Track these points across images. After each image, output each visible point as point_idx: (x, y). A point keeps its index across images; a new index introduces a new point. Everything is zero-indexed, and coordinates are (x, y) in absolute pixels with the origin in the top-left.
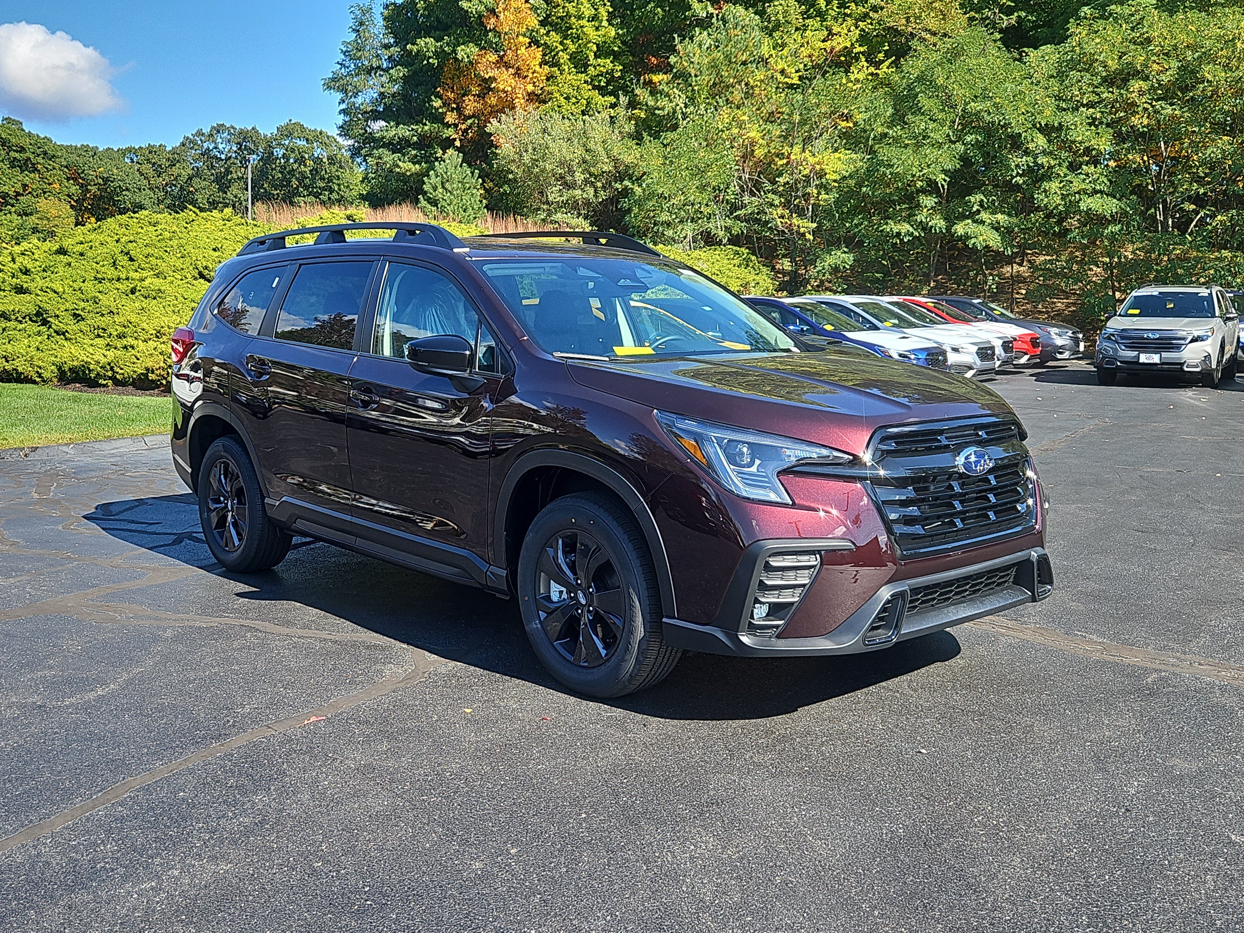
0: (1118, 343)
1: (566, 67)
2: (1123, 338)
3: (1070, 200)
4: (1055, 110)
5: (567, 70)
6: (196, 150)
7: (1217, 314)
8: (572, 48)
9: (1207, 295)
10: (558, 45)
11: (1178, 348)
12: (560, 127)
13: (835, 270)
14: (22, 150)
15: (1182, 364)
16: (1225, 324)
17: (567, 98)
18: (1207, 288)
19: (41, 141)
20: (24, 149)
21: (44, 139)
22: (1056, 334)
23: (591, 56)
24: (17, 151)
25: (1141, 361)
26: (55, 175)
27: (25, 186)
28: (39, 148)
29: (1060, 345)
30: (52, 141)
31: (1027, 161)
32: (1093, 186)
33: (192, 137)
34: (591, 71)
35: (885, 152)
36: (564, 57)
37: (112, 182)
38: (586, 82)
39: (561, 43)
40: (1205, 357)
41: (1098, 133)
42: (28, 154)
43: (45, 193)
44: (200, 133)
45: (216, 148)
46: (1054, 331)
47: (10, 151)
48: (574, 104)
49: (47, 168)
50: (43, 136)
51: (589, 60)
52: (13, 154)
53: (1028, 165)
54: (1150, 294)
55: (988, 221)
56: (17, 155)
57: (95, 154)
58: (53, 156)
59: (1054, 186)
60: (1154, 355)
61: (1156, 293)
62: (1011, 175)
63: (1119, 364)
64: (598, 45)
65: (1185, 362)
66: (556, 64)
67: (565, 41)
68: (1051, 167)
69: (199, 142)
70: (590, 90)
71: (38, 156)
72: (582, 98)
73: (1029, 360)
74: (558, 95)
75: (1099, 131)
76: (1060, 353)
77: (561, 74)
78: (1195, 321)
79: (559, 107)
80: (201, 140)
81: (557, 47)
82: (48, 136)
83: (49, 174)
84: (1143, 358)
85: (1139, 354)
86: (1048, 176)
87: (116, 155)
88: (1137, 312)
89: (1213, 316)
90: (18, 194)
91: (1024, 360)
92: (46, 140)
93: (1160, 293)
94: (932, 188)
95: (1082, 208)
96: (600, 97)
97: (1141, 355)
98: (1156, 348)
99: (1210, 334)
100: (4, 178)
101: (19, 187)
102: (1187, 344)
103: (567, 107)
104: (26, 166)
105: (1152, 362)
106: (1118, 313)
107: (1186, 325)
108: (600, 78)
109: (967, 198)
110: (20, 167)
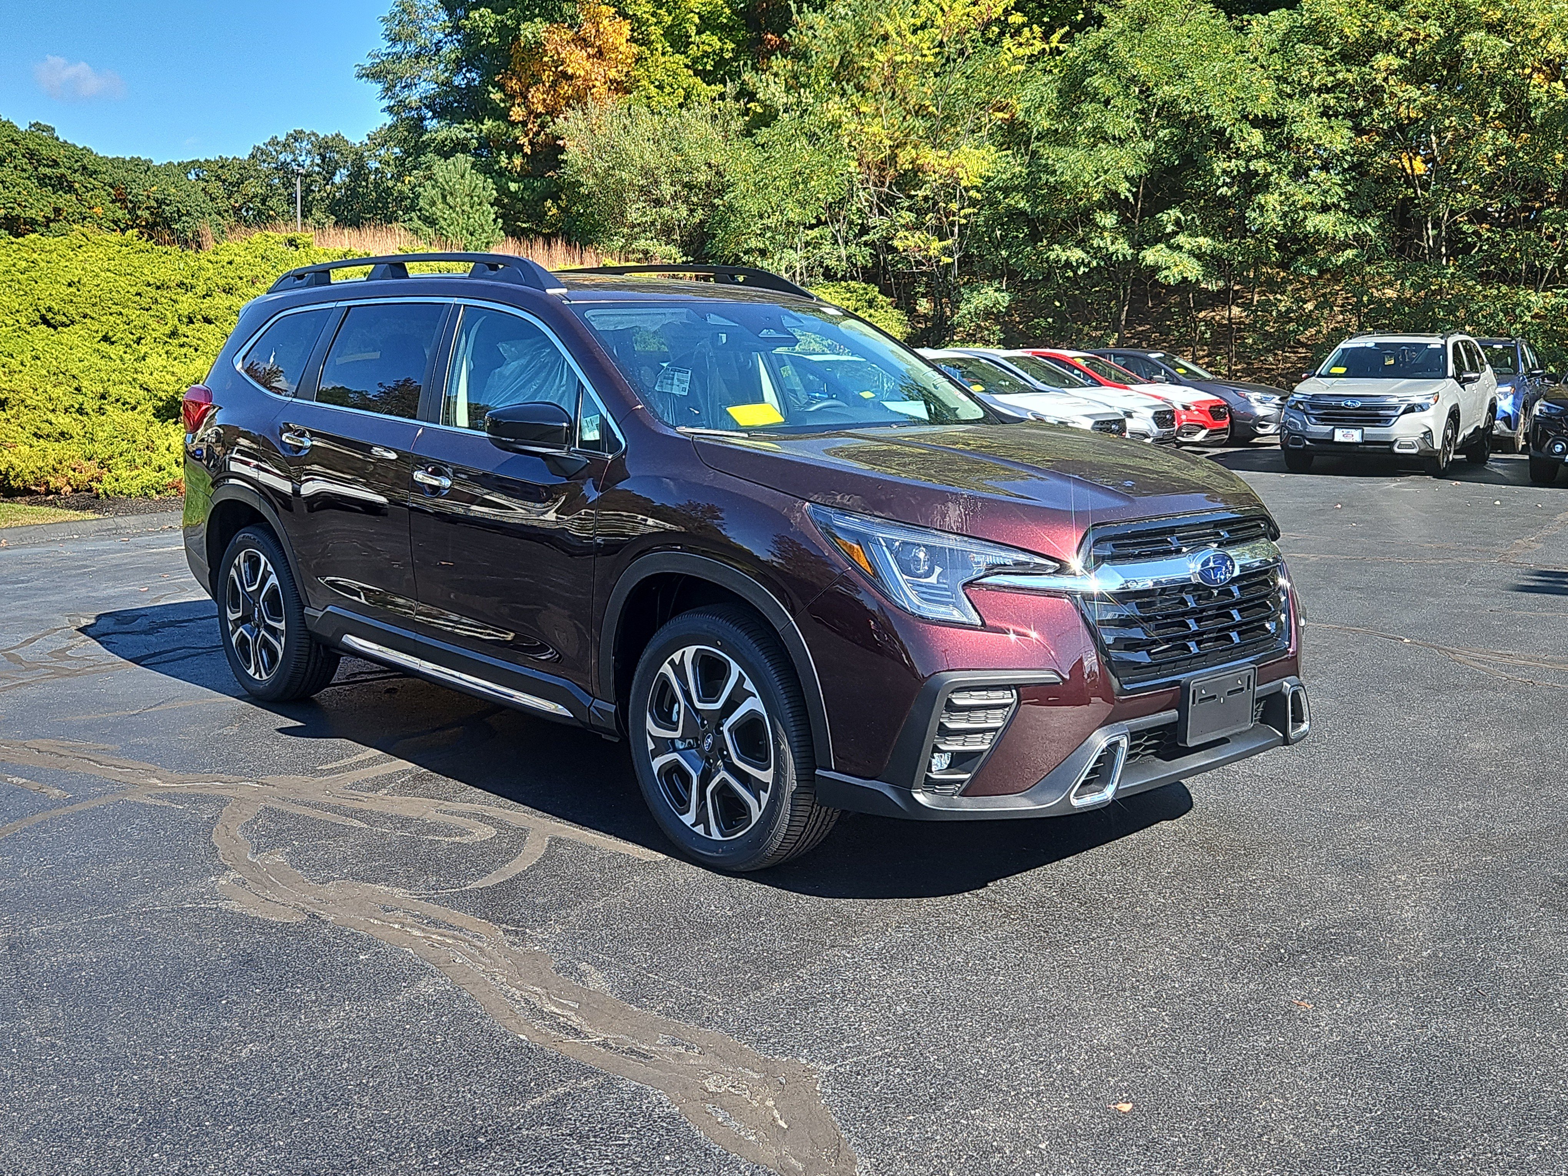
0: (1306, 414)
1: (659, 46)
2: (1313, 407)
3: (1292, 219)
4: (1276, 96)
5: (660, 49)
6: (269, 163)
7: (1450, 374)
8: (668, 20)
9: (1439, 346)
10: (650, 17)
11: (1385, 421)
12: (647, 124)
13: (988, 314)
14: (55, 164)
15: (1392, 443)
16: (1463, 387)
17: (660, 87)
18: (1442, 338)
19: (79, 153)
20: (58, 164)
21: (82, 150)
22: (1258, 400)
23: (693, 30)
24: (49, 166)
25: (1336, 439)
26: (97, 197)
27: (57, 211)
28: (77, 161)
29: (1262, 415)
30: (92, 152)
31: (1237, 166)
32: (1323, 199)
33: (264, 147)
34: (693, 51)
35: (1049, 153)
36: (656, 32)
37: (168, 205)
38: (687, 66)
39: (654, 15)
40: (1425, 433)
41: (1332, 128)
42: (63, 170)
43: (84, 219)
44: (274, 142)
45: (294, 160)
46: (1254, 396)
47: (40, 166)
48: (669, 94)
49: (86, 187)
50: (81, 147)
51: (690, 36)
52: (42, 170)
53: (1238, 171)
54: (1363, 345)
55: (1187, 246)
56: (48, 171)
57: (149, 168)
58: (95, 172)
59: (1272, 199)
60: (1353, 430)
61: (1371, 345)
62: (1216, 184)
63: (1307, 443)
64: (701, 17)
65: (1396, 440)
66: (645, 42)
67: (658, 11)
68: (1267, 175)
69: (274, 153)
70: (690, 76)
71: (75, 171)
72: (679, 86)
73: (1207, 436)
74: (645, 82)
75: (1332, 124)
76: (1262, 426)
77: (652, 54)
78: (1419, 383)
79: (648, 98)
80: (275, 150)
81: (648, 20)
82: (88, 146)
83: (89, 195)
84: (1340, 436)
85: (1334, 430)
86: (1264, 186)
87: (175, 171)
88: (1342, 370)
89: (1444, 376)
90: (49, 220)
91: (1200, 436)
92: (84, 152)
93: (1377, 344)
94: (1112, 202)
95: (1308, 229)
96: (704, 84)
97: (1337, 430)
98: (1357, 421)
99: (1432, 401)
100: (31, 200)
101: (49, 212)
102: (1399, 416)
103: (659, 99)
104: (62, 185)
105: (1350, 440)
106: (1317, 373)
107: (1399, 390)
108: (705, 60)
109: (1158, 216)
110: (53, 186)
